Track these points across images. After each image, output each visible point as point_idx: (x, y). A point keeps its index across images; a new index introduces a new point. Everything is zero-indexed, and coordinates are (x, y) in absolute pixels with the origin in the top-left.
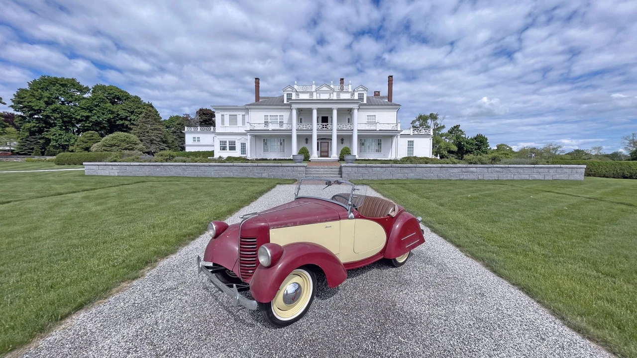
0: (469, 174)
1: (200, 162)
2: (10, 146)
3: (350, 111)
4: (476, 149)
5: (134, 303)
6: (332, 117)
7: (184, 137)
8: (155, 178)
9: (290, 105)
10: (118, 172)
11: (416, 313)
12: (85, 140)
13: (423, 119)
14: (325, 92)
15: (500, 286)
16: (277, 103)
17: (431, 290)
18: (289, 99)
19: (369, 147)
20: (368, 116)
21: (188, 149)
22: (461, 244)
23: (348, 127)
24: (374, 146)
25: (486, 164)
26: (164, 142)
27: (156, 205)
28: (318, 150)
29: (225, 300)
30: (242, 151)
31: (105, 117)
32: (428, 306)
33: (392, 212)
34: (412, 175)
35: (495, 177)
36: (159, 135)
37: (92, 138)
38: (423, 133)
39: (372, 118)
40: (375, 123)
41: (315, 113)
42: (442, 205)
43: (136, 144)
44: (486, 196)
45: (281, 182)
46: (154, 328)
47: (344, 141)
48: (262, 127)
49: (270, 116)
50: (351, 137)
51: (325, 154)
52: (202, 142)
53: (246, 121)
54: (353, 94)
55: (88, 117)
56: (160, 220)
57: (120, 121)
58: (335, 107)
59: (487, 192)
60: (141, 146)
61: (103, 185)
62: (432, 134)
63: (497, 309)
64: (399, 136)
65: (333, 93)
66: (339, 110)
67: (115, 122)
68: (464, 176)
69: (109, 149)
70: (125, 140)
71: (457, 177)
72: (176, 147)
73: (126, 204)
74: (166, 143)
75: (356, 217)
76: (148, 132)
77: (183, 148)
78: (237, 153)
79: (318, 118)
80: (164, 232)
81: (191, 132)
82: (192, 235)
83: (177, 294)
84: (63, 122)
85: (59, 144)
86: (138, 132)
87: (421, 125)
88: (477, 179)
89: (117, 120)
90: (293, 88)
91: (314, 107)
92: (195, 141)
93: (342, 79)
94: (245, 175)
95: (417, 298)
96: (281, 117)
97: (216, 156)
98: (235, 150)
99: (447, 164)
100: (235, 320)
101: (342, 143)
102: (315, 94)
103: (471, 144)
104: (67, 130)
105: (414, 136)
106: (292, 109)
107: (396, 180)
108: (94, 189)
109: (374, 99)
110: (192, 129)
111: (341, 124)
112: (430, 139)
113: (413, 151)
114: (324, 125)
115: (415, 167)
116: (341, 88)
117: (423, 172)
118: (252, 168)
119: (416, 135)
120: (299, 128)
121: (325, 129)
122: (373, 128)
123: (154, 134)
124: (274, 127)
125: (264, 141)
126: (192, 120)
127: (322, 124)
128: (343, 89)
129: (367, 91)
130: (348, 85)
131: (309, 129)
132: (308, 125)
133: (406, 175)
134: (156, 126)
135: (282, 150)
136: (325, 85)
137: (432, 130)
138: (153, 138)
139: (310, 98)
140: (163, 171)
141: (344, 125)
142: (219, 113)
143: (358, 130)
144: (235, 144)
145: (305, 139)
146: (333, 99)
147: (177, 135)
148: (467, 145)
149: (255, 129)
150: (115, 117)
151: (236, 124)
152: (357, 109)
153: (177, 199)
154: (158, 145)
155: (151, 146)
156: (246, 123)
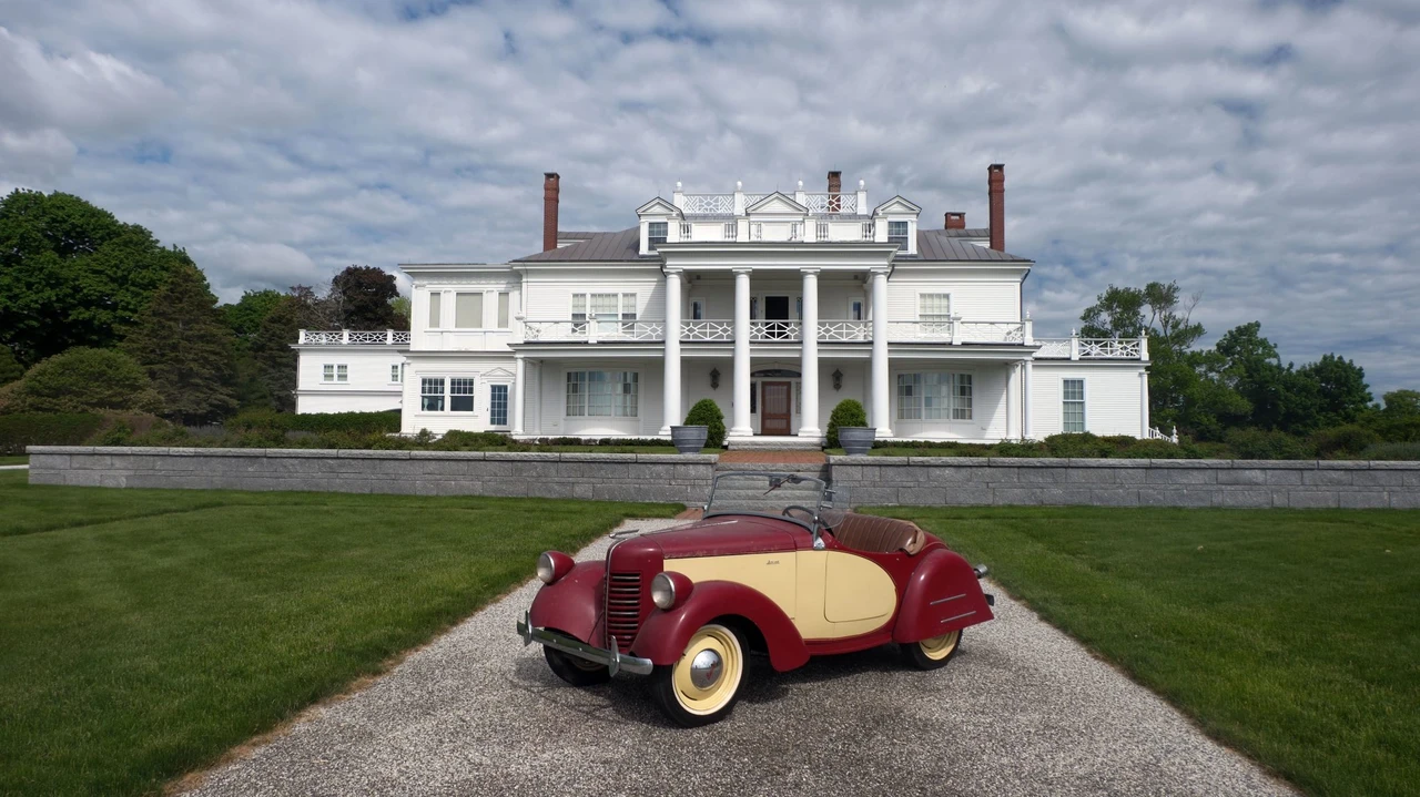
0: (1242, 491)
3: (862, 280)
4: (1322, 409)
6: (800, 301)
7: (294, 366)
8: (246, 496)
9: (659, 260)
10: (127, 477)
13: (1123, 304)
14: (776, 219)
16: (616, 252)
18: (653, 242)
19: (929, 402)
20: (923, 296)
21: (305, 406)
23: (856, 332)
24: (947, 399)
25: (1296, 457)
26: (226, 382)
27: (314, 559)
28: (753, 410)
30: (493, 414)
31: (34, 296)
33: (909, 545)
34: (1055, 491)
35: (1327, 500)
36: (212, 357)
38: (1117, 355)
39: (936, 302)
40: (948, 321)
41: (743, 287)
42: (1102, 568)
43: (134, 388)
44: (1248, 549)
45: (635, 512)
47: (845, 381)
48: (563, 333)
49: (593, 295)
50: (865, 367)
51: (781, 424)
52: (352, 383)
53: (513, 310)
54: (870, 227)
57: (82, 310)
58: (810, 266)
59: (1263, 539)
60: (151, 393)
62: (1145, 356)
65: (803, 222)
66: (824, 278)
67: (65, 312)
68: (1228, 497)
69: (47, 402)
70: (102, 374)
72: (264, 397)
74: (231, 385)
75: (829, 547)
76: (174, 348)
77: (293, 405)
78: (478, 421)
79: (753, 302)
81: (318, 349)
86: (144, 348)
87: (1117, 324)
88: (1267, 507)
89: (73, 307)
90: (669, 206)
91: (742, 266)
92: (332, 376)
93: (834, 176)
94: (519, 489)
96: (630, 301)
97: (410, 427)
98: (471, 408)
101: (837, 386)
102: (742, 225)
103: (1304, 388)
105: (1087, 361)
106: (665, 275)
107: (1004, 507)
109: (944, 239)
110: (323, 336)
111: (831, 325)
112: (1141, 374)
113: (1082, 414)
114: (773, 327)
115: (1065, 467)
116: (831, 203)
117: (1093, 483)
118: (543, 468)
119: (1090, 359)
120: (688, 336)
121: (776, 339)
122: (941, 336)
123: (196, 354)
124: (605, 334)
125: (569, 380)
126: (318, 303)
127: (767, 324)
128: (839, 206)
129: (918, 214)
130: (856, 194)
131: (725, 340)
132: (721, 324)
133: (1038, 491)
134: (199, 329)
135: (628, 410)
136: (776, 195)
137: (1144, 343)
138: (191, 369)
139: (727, 240)
140: (268, 475)
141: (841, 328)
142: (424, 286)
143: (889, 344)
144: (471, 391)
145: (710, 373)
146: (803, 242)
147: (265, 358)
148: (1288, 394)
149: (541, 339)
150: (66, 295)
151: (478, 321)
152: (885, 273)
153: (357, 546)
154: (205, 390)
155: (182, 393)
156: (511, 319)
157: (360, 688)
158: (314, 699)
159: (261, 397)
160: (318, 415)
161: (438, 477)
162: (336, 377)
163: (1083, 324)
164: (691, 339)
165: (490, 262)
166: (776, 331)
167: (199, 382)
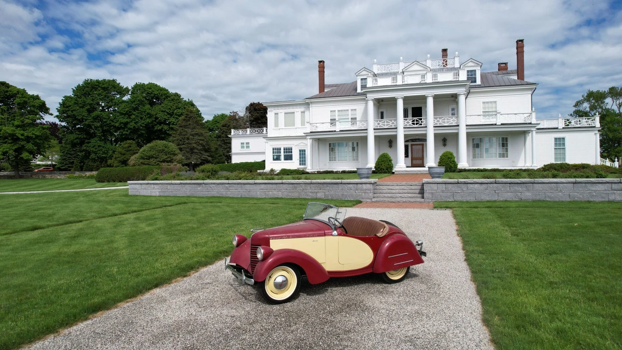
1: (245, 179)
2: (52, 160)
3: (455, 97)
6: (426, 109)
7: (230, 143)
8: (195, 199)
9: (364, 94)
10: (159, 192)
12: (123, 151)
14: (415, 73)
16: (348, 92)
18: (364, 87)
19: (487, 150)
20: (484, 103)
21: (235, 160)
23: (452, 121)
24: (496, 149)
26: (206, 151)
27: (198, 228)
28: (407, 155)
30: (300, 161)
31: (143, 122)
33: (380, 233)
34: (528, 194)
36: (201, 142)
37: (130, 148)
38: (585, 125)
39: (490, 105)
40: (496, 113)
41: (400, 103)
43: (175, 155)
47: (448, 143)
48: (327, 127)
49: (339, 111)
50: (456, 136)
51: (419, 163)
52: (252, 150)
53: (307, 119)
55: (126, 124)
56: (202, 240)
57: (158, 126)
58: (430, 94)
60: (180, 157)
61: (148, 206)
62: (598, 125)
64: (534, 133)
65: (427, 74)
66: (436, 98)
67: (153, 127)
69: (146, 161)
70: (163, 150)
72: (221, 156)
73: (172, 225)
74: (209, 152)
75: (339, 235)
76: (188, 139)
78: (293, 165)
79: (405, 111)
80: (204, 249)
81: (238, 136)
82: (227, 252)
84: (103, 131)
85: (98, 157)
86: (178, 139)
89: (156, 125)
90: (369, 71)
91: (400, 95)
92: (244, 147)
93: (444, 50)
96: (354, 112)
97: (268, 168)
98: (292, 160)
101: (445, 145)
102: (399, 77)
104: (105, 140)
106: (366, 100)
108: (141, 211)
110: (240, 132)
111: (440, 118)
112: (595, 134)
113: (564, 154)
116: (443, 63)
117: (546, 190)
119: (569, 128)
120: (377, 126)
121: (415, 126)
122: (492, 121)
123: (195, 141)
124: (343, 127)
125: (330, 146)
126: (240, 118)
127: (412, 119)
128: (446, 64)
129: (481, 66)
130: (454, 58)
131: (393, 127)
132: (391, 121)
134: (197, 131)
135: (355, 158)
136: (415, 62)
137: (597, 119)
138: (194, 146)
139: (393, 84)
140: (205, 190)
141: (444, 119)
142: (272, 111)
143: (466, 125)
144: (291, 152)
145: (388, 141)
146: (426, 83)
147: (221, 141)
149: (318, 130)
150: (153, 121)
151: (293, 124)
152: (464, 94)
153: (217, 222)
154: (199, 154)
155: (191, 156)
156: (306, 123)
157: (175, 282)
158: (156, 286)
159: (220, 156)
161: (265, 190)
163: (574, 109)
164: (378, 128)
165: (297, 100)
166: (415, 122)
167: (197, 151)
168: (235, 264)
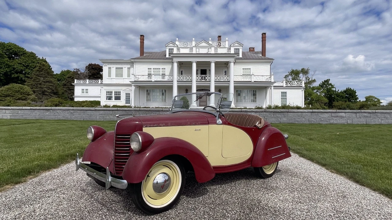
0: (339, 119)
1: (87, 107)
3: (227, 64)
5: (15, 199)
6: (210, 70)
7: (73, 90)
8: (43, 121)
9: (171, 59)
11: (280, 208)
13: (295, 74)
14: (204, 47)
15: (361, 191)
16: (160, 57)
17: (296, 193)
18: (170, 54)
19: (245, 97)
20: (243, 69)
22: (327, 163)
23: (225, 78)
24: (250, 97)
26: (55, 94)
28: (197, 100)
29: (100, 197)
30: (126, 101)
31: (2, 70)
32: (291, 203)
33: (258, 124)
34: (284, 119)
35: (363, 122)
36: (51, 87)
39: (247, 70)
40: (250, 75)
41: (194, 66)
42: (311, 139)
43: (29, 95)
44: (353, 134)
46: (31, 214)
47: (222, 92)
48: (145, 78)
49: (153, 69)
50: (227, 88)
51: (204, 104)
52: (90, 94)
53: (131, 73)
54: (229, 49)
56: (46, 145)
57: (15, 74)
58: (213, 60)
59: (354, 131)
60: (33, 96)
62: (303, 85)
63: (357, 206)
64: (273, 88)
65: (211, 48)
66: (217, 63)
67: (11, 74)
70: (19, 91)
71: (327, 122)
73: (15, 136)
74: (57, 95)
75: (224, 123)
76: (40, 84)
77: (72, 99)
78: (122, 102)
79: (197, 71)
80: (48, 153)
81: (80, 85)
83: (56, 193)
86: (32, 84)
87: (293, 79)
89: (13, 74)
90: (174, 44)
91: (194, 60)
92: (84, 92)
93: (220, 37)
95: (282, 198)
96: (163, 70)
97: (103, 104)
98: (120, 99)
99: (318, 109)
100: (108, 210)
101: (220, 93)
102: (194, 49)
103: (342, 96)
105: (287, 87)
106: (173, 63)
109: (249, 54)
110: (81, 81)
111: (218, 76)
112: (302, 90)
113: (286, 101)
114: (202, 77)
115: (288, 112)
116: (218, 44)
118: (135, 112)
120: (179, 80)
121: (203, 80)
122: (248, 79)
123: (46, 86)
124: (156, 79)
125: (147, 92)
126: (81, 73)
127: (201, 76)
128: (220, 45)
129: (242, 47)
130: (225, 42)
131: (189, 80)
132: (188, 76)
133: (279, 119)
134: (48, 79)
135: (163, 100)
136: (204, 41)
137: (303, 82)
138: (45, 90)
139: (190, 53)
140: (52, 115)
141: (221, 77)
142: (107, 66)
143: (234, 81)
144: (120, 95)
145: (185, 89)
146: (211, 53)
147: (67, 88)
148: (337, 98)
149: (139, 80)
150: (11, 70)
151: (122, 75)
152: (233, 62)
153: (63, 133)
154: (50, 96)
155: (42, 97)
156: (131, 75)
160: (77, 101)
161: (103, 115)
162: (85, 92)
164: (180, 80)
165: (125, 59)
166: (203, 78)
167: (47, 93)
168: (89, 163)
